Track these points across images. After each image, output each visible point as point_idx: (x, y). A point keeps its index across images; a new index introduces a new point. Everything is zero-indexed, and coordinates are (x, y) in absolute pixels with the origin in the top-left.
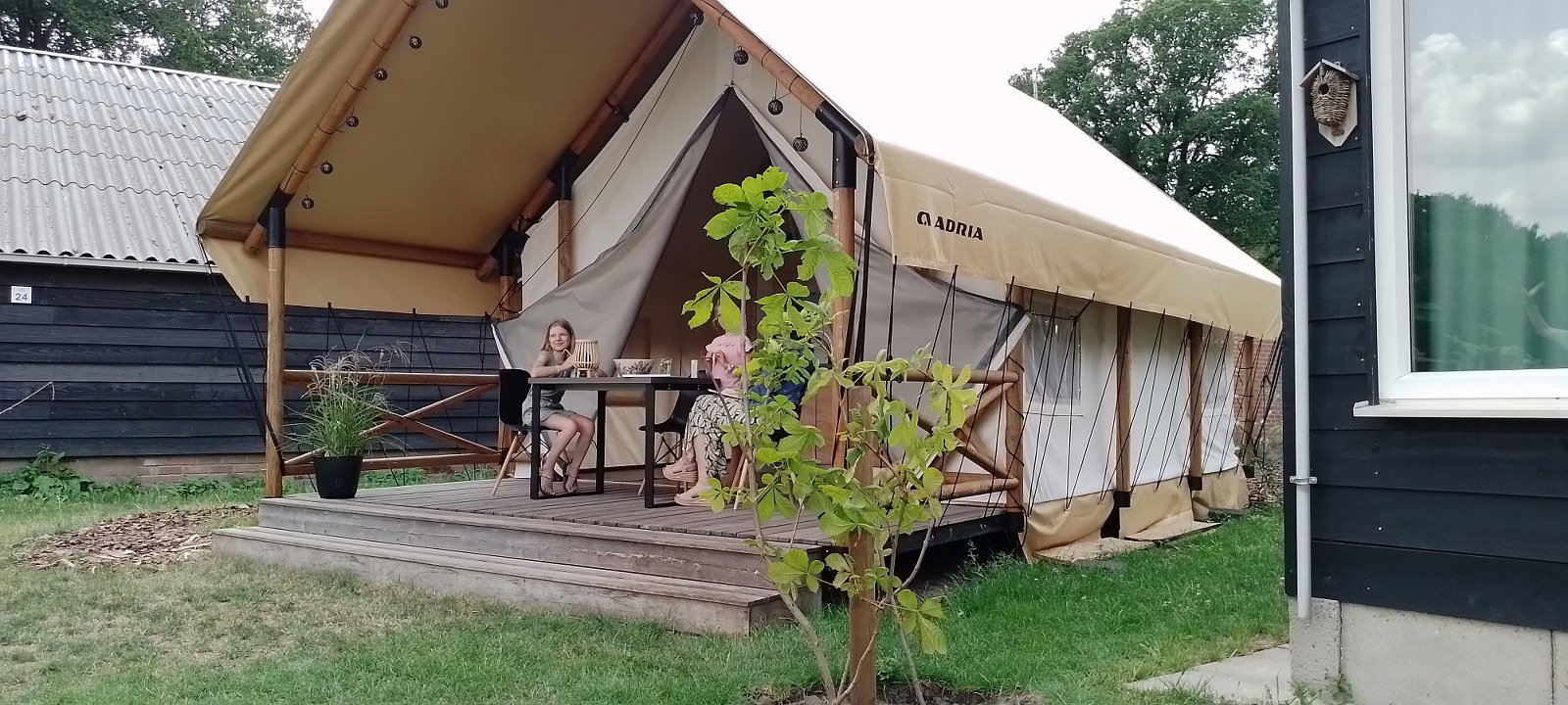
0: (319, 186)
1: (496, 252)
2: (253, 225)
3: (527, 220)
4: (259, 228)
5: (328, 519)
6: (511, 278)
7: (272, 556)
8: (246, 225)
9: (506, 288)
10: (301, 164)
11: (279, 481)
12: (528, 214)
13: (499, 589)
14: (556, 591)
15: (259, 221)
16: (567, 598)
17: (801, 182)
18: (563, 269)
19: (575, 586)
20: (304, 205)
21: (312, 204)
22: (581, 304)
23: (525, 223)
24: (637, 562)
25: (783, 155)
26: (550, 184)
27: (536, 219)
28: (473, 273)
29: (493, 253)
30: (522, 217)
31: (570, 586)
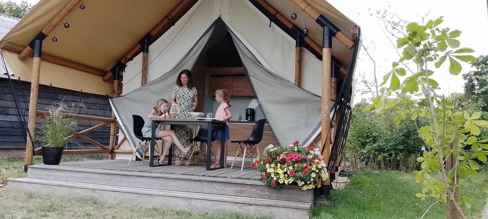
0: (60, 33)
1: (113, 70)
2: (24, 47)
3: (128, 59)
4: (28, 48)
5: (69, 174)
6: (119, 81)
7: (45, 190)
8: (21, 46)
9: (116, 85)
10: (54, 22)
11: (32, 158)
12: (128, 57)
13: (177, 204)
14: (208, 204)
15: (29, 45)
16: (214, 207)
17: (250, 53)
18: (144, 79)
19: (219, 202)
20: (53, 41)
21: (56, 40)
22: (154, 93)
23: (127, 60)
24: (237, 192)
25: (242, 43)
26: (139, 46)
27: (131, 59)
28: (101, 78)
29: (111, 70)
30: (126, 58)
31: (216, 202)
